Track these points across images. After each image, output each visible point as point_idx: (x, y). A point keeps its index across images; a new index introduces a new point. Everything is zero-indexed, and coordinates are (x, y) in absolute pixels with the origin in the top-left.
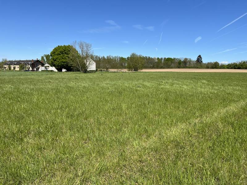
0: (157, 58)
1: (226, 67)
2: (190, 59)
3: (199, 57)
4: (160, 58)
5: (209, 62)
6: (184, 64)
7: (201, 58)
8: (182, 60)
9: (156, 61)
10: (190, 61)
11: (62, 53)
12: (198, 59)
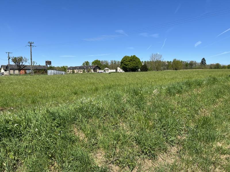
0: (167, 61)
1: (227, 68)
2: (195, 62)
3: (203, 59)
4: (169, 61)
5: (212, 64)
6: (191, 65)
7: (205, 60)
8: (189, 63)
9: (167, 64)
10: (195, 63)
11: (131, 60)
12: (202, 62)
